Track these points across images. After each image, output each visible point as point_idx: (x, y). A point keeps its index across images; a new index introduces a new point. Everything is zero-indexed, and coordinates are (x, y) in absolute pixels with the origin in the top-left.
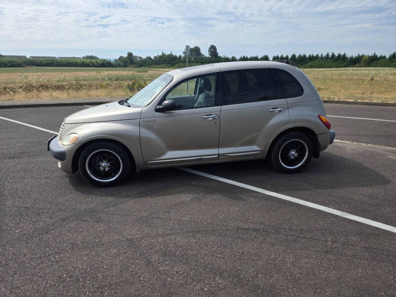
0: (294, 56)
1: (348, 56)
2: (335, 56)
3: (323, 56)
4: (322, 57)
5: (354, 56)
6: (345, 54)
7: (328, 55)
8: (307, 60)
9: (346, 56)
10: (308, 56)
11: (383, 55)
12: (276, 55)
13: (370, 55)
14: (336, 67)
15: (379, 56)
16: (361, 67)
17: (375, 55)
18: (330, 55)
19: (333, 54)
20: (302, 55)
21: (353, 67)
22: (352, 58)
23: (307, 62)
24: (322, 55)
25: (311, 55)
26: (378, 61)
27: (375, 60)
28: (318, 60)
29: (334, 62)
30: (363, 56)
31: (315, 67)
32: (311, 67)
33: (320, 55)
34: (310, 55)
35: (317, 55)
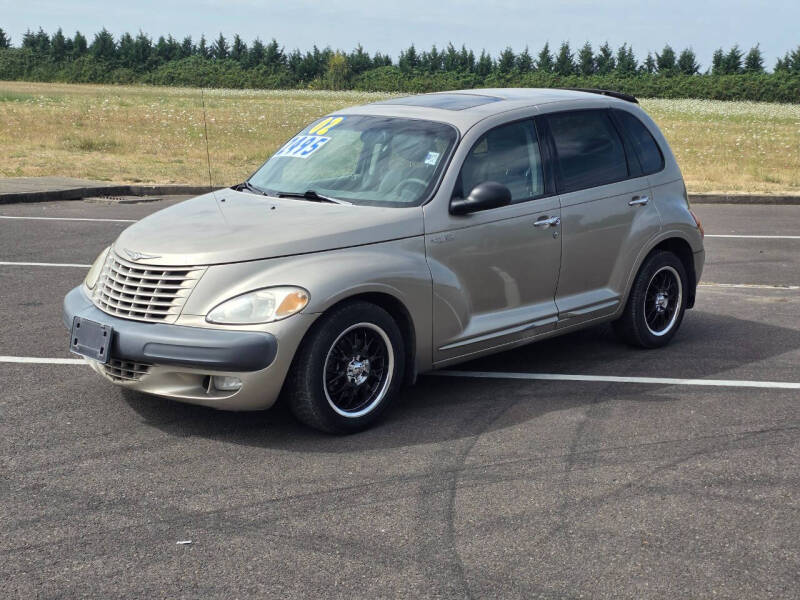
0: (104, 39)
1: (286, 52)
2: (244, 47)
3: (208, 45)
4: (203, 50)
5: (304, 54)
6: (275, 46)
7: (221, 42)
8: (153, 57)
9: (279, 49)
10: (155, 42)
11: (383, 54)
12: (36, 32)
13: (349, 52)
14: (254, 86)
15: (372, 56)
16: (328, 88)
17: (360, 51)
18: (230, 43)
19: (238, 41)
20: (134, 38)
21: (306, 88)
22: (296, 58)
23: (156, 63)
24: (203, 42)
25: (166, 38)
26: (373, 73)
27: (365, 69)
28: (192, 59)
29: (245, 67)
30: (328, 54)
31: (186, 82)
32: (171, 81)
33: (196, 42)
34: (162, 40)
35: (187, 42)
